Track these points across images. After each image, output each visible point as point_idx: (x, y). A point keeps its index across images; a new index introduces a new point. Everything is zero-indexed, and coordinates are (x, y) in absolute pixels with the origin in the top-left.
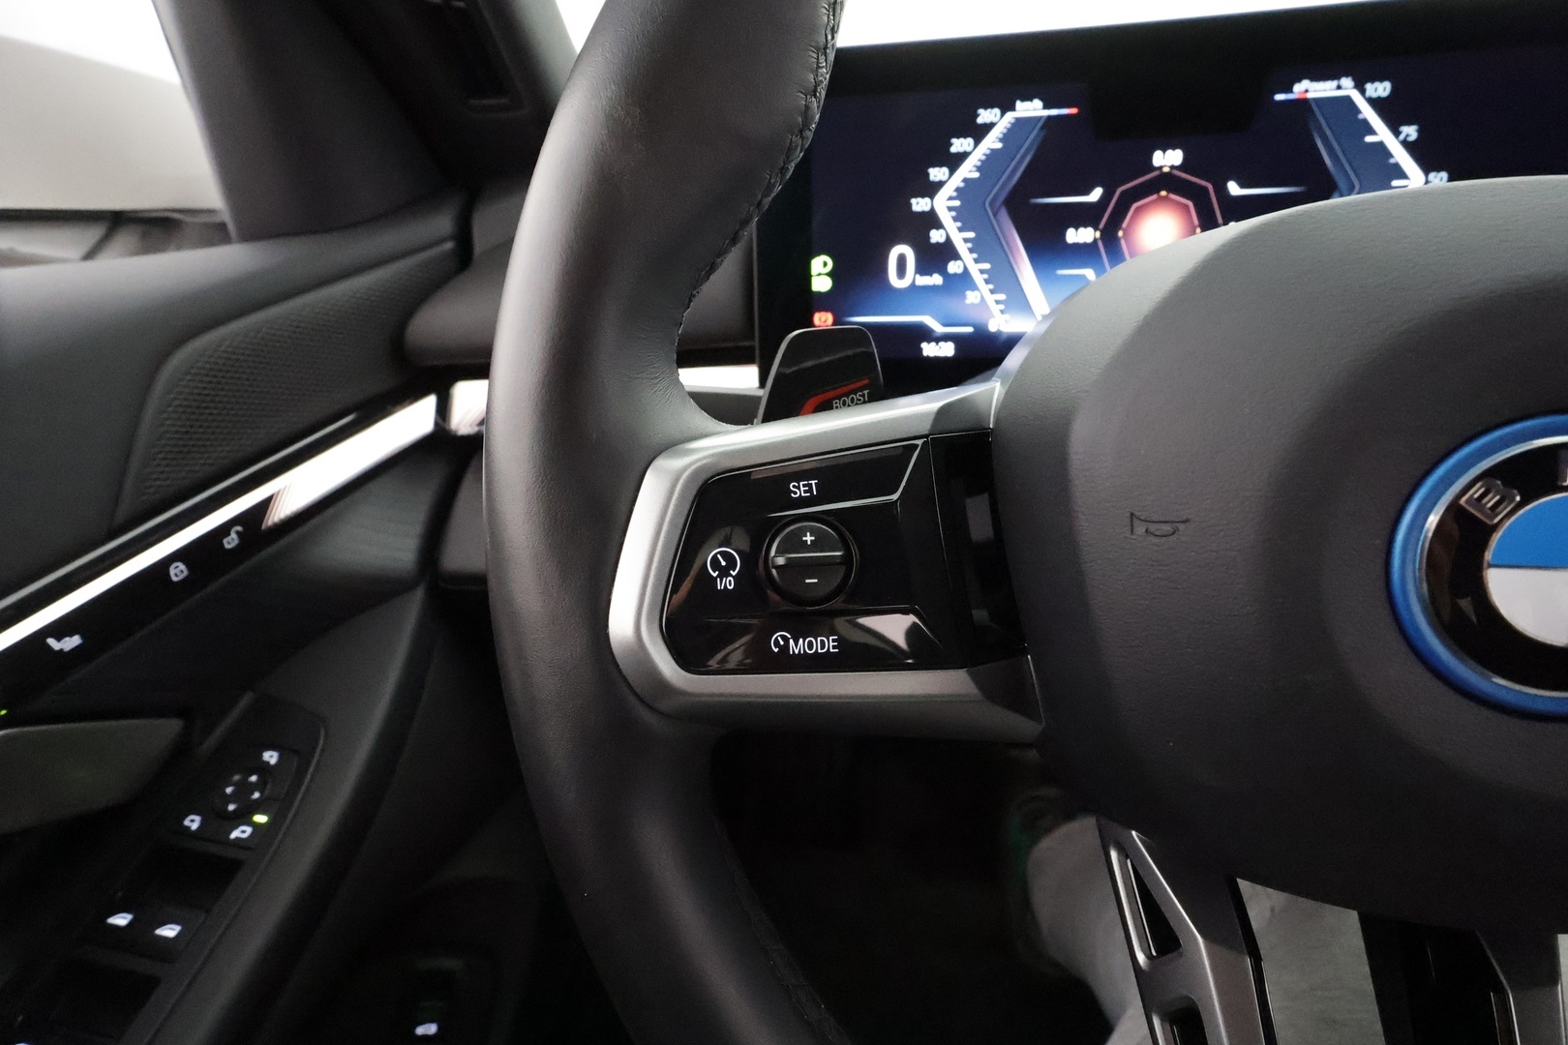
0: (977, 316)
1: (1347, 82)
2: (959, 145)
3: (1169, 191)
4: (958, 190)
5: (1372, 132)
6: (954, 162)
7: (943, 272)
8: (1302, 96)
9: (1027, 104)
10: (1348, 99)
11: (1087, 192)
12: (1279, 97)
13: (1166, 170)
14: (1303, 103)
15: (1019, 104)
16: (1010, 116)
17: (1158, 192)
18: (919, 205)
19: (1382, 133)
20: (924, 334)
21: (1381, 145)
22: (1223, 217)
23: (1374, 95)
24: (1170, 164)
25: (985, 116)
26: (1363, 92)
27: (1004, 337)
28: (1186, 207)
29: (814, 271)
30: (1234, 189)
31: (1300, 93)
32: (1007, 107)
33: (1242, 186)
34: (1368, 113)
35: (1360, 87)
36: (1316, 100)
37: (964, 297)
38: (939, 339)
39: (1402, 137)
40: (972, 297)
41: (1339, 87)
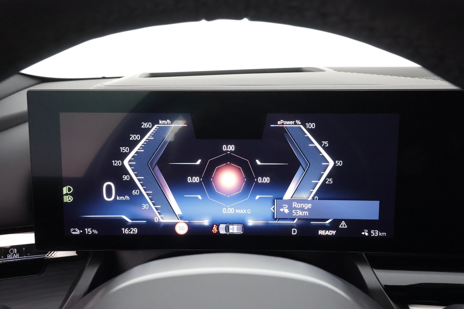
0: (149, 216)
1: (298, 122)
2: (134, 137)
3: (231, 162)
4: (134, 157)
5: (311, 142)
6: (133, 145)
7: (130, 195)
8: (281, 126)
9: (164, 121)
10: (299, 129)
11: (196, 162)
12: (272, 126)
13: (229, 153)
14: (281, 129)
15: (161, 121)
16: (157, 126)
17: (226, 162)
18: (117, 163)
19: (315, 143)
20: (123, 223)
21: (315, 148)
22: (256, 174)
23: (310, 128)
25: (145, 125)
26: (305, 126)
27: (162, 224)
29: (65, 192)
30: (258, 163)
32: (154, 123)
33: (262, 162)
34: (308, 135)
35: (304, 124)
36: (286, 128)
37: (142, 206)
38: (130, 226)
39: (323, 145)
40: (145, 206)
41: (295, 124)
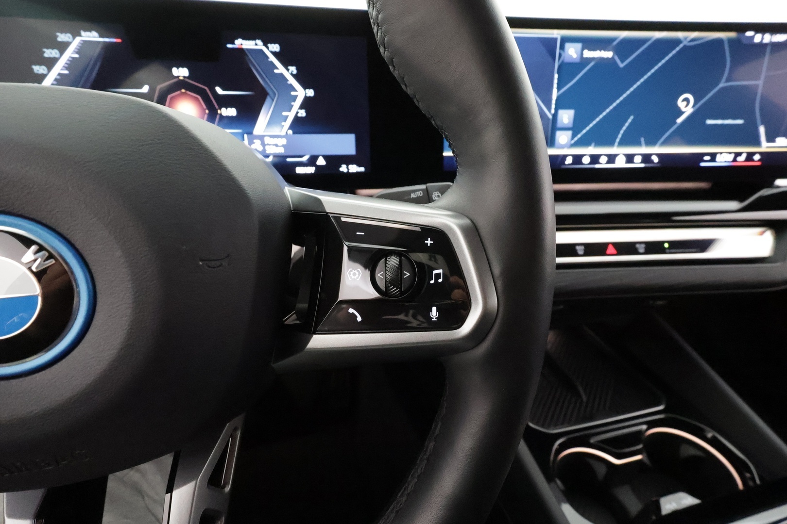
1: (259, 42)
2: (50, 53)
3: (187, 90)
4: (56, 80)
5: (277, 68)
6: (50, 63)
8: (240, 47)
9: (88, 33)
10: (261, 51)
11: (141, 87)
12: (229, 46)
13: (181, 78)
14: (241, 51)
15: (83, 33)
16: (78, 39)
17: (180, 90)
19: (280, 69)
21: (281, 75)
22: (218, 105)
23: (273, 50)
24: (183, 75)
25: (62, 37)
26: (268, 48)
28: (197, 98)
30: (219, 90)
31: (239, 45)
32: (76, 34)
33: (224, 89)
34: (272, 58)
35: (265, 45)
36: (247, 49)
39: (290, 71)
41: (256, 44)
